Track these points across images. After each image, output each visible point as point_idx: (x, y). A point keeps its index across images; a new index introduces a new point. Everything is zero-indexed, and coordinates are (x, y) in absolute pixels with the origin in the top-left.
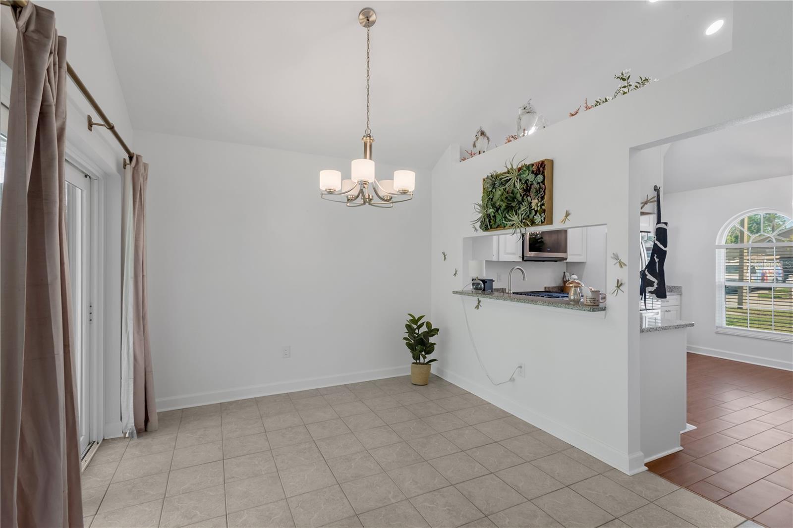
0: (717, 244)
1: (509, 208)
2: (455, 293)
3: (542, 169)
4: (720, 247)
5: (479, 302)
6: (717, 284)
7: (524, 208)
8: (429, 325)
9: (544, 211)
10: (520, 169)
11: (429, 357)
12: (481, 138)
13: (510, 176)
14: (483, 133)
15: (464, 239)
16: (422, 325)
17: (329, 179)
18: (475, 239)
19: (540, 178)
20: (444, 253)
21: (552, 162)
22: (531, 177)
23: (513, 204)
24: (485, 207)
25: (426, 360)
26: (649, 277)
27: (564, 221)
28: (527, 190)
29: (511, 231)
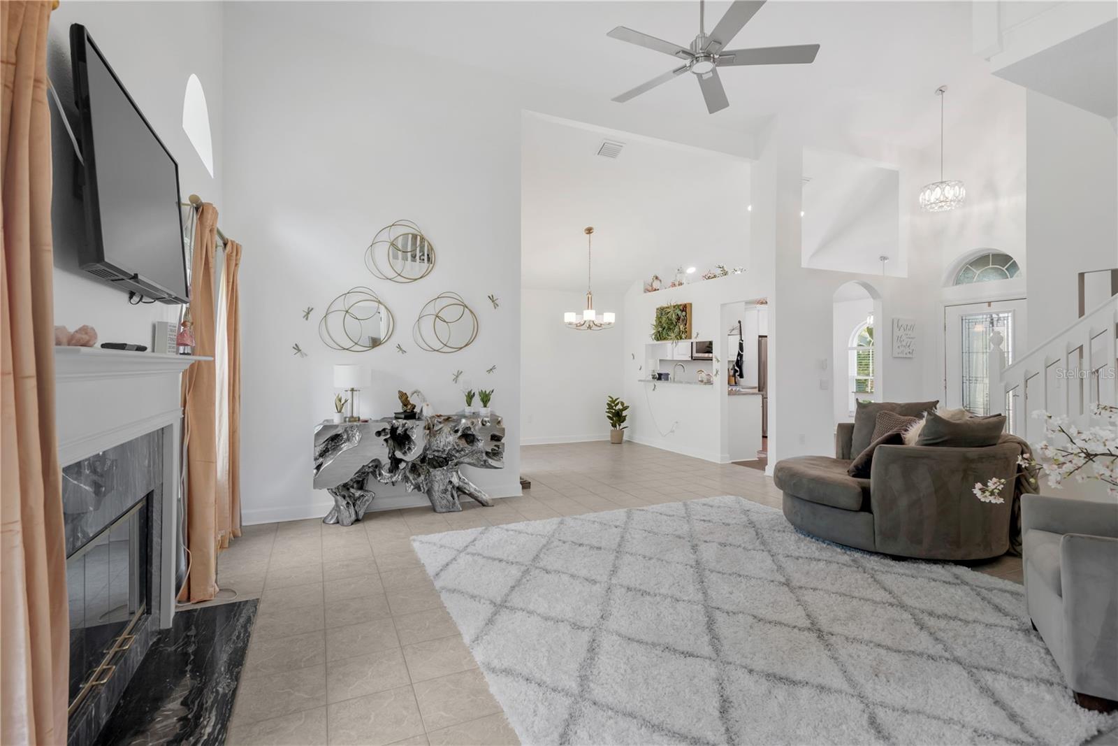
0: (849, 346)
1: (669, 329)
2: (640, 381)
3: (685, 308)
4: (853, 349)
5: (655, 386)
6: (850, 378)
7: (677, 330)
8: (622, 404)
9: (686, 332)
10: (674, 307)
11: (623, 425)
12: (655, 281)
13: (668, 310)
14: (657, 278)
15: (646, 345)
16: (618, 404)
17: (570, 317)
18: (653, 345)
19: (684, 313)
20: (633, 355)
21: (691, 304)
22: (679, 313)
23: (671, 327)
24: (656, 326)
25: (621, 428)
26: (736, 368)
27: (696, 338)
28: (679, 319)
29: (671, 341)
